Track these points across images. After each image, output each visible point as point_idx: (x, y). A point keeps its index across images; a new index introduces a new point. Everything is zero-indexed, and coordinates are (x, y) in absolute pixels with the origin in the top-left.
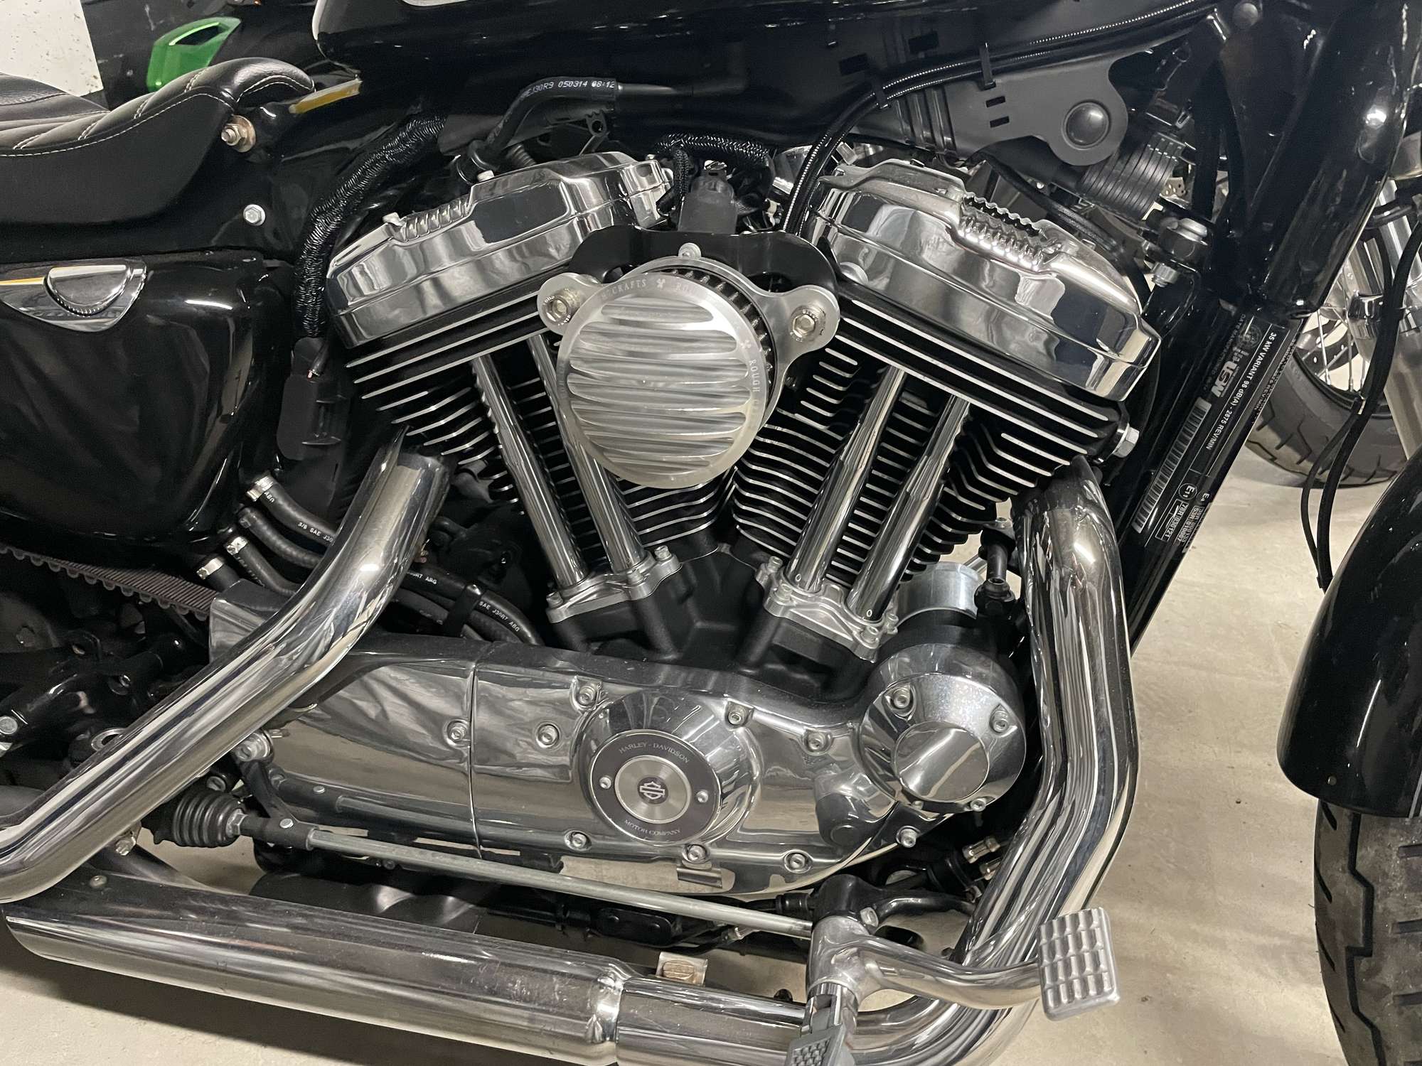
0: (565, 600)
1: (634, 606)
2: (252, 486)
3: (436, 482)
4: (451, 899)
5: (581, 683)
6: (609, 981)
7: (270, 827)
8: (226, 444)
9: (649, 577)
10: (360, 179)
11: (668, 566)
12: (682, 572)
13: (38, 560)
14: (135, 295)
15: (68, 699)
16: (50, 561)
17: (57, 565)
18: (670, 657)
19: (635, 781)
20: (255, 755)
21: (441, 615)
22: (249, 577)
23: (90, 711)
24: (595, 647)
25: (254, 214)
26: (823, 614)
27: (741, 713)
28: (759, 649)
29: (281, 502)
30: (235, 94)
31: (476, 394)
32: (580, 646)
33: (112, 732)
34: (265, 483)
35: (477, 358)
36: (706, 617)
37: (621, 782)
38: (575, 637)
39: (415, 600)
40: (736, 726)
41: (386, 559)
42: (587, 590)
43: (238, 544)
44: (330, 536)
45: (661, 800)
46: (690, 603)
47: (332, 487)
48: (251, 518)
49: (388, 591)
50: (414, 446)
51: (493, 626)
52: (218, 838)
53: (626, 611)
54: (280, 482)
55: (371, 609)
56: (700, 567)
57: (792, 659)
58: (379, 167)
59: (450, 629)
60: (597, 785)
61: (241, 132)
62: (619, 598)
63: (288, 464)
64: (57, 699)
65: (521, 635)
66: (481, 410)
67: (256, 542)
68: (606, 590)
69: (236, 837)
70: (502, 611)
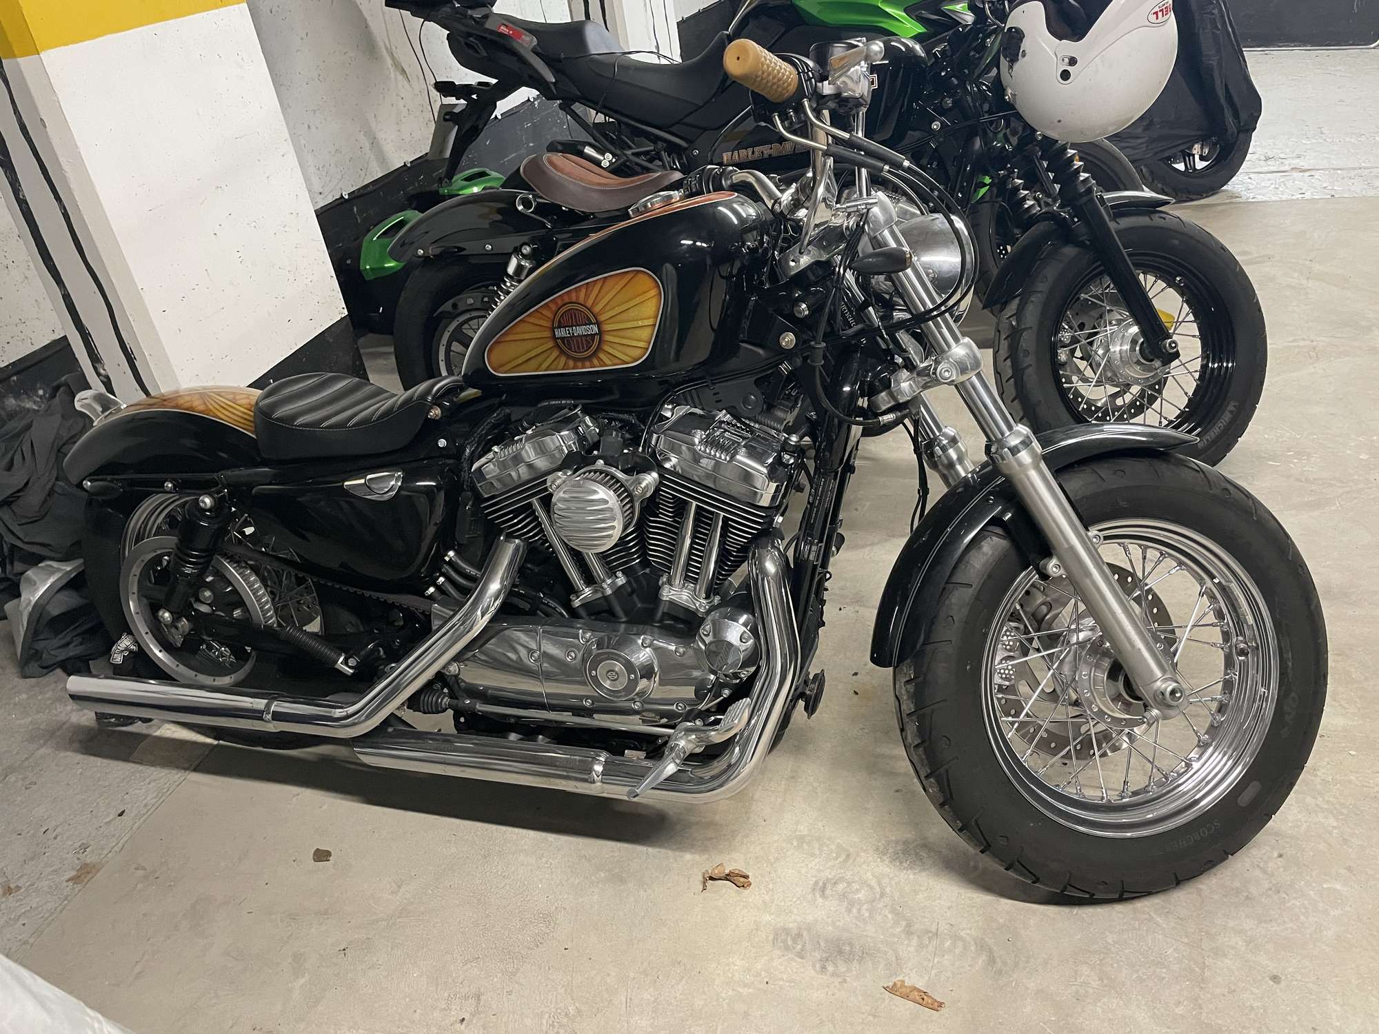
0: (578, 597)
1: (605, 598)
2: (446, 555)
3: (521, 550)
4: (540, 736)
5: (584, 633)
6: (601, 759)
7: (460, 704)
8: (436, 537)
9: (610, 586)
10: (483, 430)
11: (621, 580)
12: (628, 582)
13: (359, 592)
14: (399, 484)
15: (375, 650)
16: (372, 593)
17: (367, 593)
18: (624, 620)
19: (605, 672)
20: (452, 673)
21: (527, 607)
22: (446, 594)
23: (384, 657)
24: (593, 617)
25: (442, 443)
26: (685, 597)
27: (648, 642)
28: (659, 614)
29: (458, 561)
30: (433, 399)
31: (534, 511)
32: (587, 618)
33: (393, 665)
34: (451, 553)
35: (534, 500)
36: (642, 601)
37: (600, 671)
38: (583, 613)
39: (516, 600)
40: (646, 647)
41: (501, 583)
42: (587, 592)
43: (441, 580)
44: (479, 574)
45: (616, 680)
46: (634, 596)
47: (479, 554)
48: (446, 568)
49: (502, 596)
50: (510, 536)
51: (550, 610)
52: (439, 710)
53: (602, 601)
54: (457, 553)
55: (496, 605)
56: (637, 579)
57: (676, 619)
58: (491, 425)
59: (532, 613)
60: (590, 674)
61: (435, 412)
62: (599, 595)
63: (460, 545)
64: (371, 650)
65: (561, 614)
66: (536, 518)
67: (448, 578)
68: (595, 591)
69: (446, 709)
70: (552, 604)
